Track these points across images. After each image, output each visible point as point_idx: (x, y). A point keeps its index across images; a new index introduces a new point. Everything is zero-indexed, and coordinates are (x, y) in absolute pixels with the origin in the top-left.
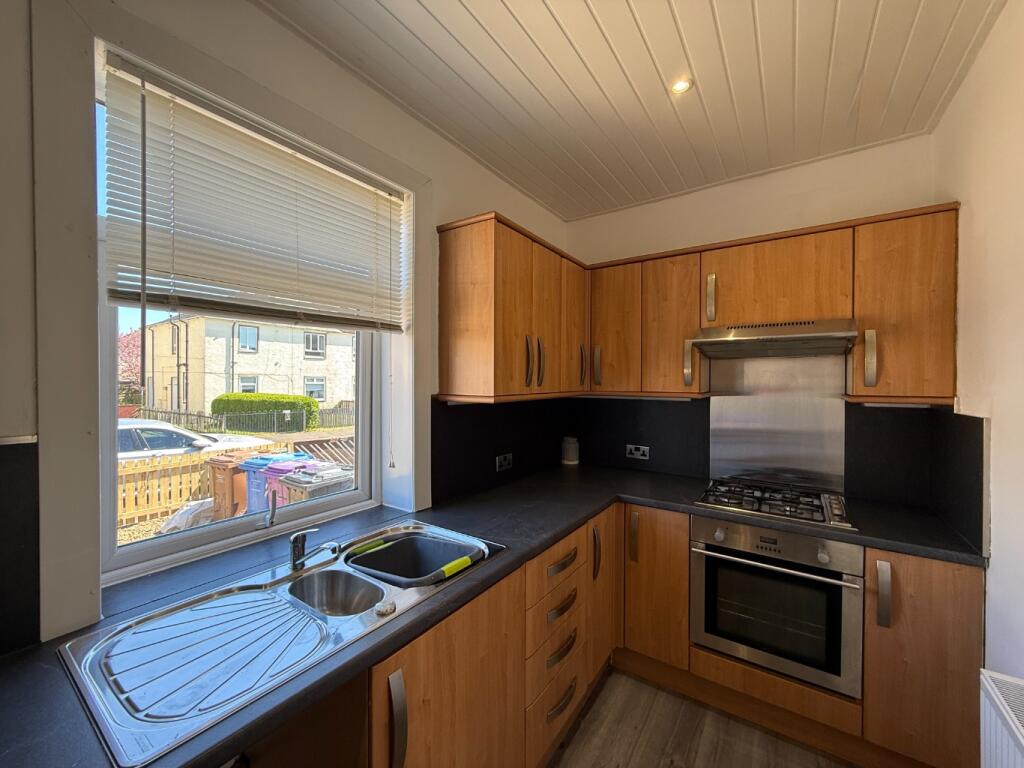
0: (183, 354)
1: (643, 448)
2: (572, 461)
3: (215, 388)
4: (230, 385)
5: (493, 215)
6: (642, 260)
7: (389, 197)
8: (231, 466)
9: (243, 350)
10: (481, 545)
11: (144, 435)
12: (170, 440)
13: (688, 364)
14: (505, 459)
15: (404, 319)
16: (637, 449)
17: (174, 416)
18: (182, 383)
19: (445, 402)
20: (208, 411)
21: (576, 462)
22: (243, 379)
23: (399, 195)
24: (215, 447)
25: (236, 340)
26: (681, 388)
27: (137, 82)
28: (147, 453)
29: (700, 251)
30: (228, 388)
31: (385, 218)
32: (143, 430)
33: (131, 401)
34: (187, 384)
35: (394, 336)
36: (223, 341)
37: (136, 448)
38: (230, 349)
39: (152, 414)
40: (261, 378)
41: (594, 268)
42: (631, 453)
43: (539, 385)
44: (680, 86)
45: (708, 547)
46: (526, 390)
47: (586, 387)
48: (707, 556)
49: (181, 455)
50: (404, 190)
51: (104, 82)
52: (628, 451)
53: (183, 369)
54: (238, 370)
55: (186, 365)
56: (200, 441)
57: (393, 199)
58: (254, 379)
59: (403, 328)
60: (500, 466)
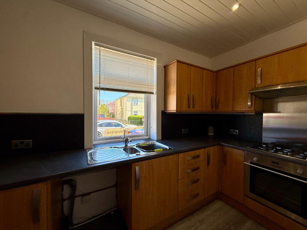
0: (122, 106)
1: (236, 130)
2: (211, 134)
3: (128, 114)
4: (132, 113)
5: (176, 61)
6: (233, 67)
7: (150, 60)
8: (128, 131)
9: (134, 105)
10: (168, 147)
11: (113, 124)
12: (118, 125)
13: (249, 100)
14: (186, 130)
15: (155, 91)
16: (234, 131)
17: (120, 120)
18: (122, 114)
19: (166, 112)
20: (127, 120)
21: (212, 134)
22: (134, 112)
23: (153, 60)
24: (127, 127)
25: (133, 102)
26: (247, 109)
27: (99, 47)
28: (114, 128)
29: (255, 60)
30: (131, 114)
31: (150, 66)
32: (113, 123)
33: (113, 117)
34: (123, 113)
35: (152, 95)
36: (130, 102)
37: (112, 126)
38: (132, 104)
39: (116, 120)
40: (138, 112)
41: (217, 72)
42: (232, 132)
43: (193, 108)
44: (235, 7)
45: (251, 163)
46: (188, 109)
47: (214, 109)
48: (250, 166)
49: (119, 129)
50: (154, 58)
51: (94, 48)
52: (231, 131)
53: (122, 109)
54: (133, 110)
55: (123, 109)
56: (124, 126)
57: (152, 61)
58: (137, 112)
59: (154, 93)
60: (184, 132)
